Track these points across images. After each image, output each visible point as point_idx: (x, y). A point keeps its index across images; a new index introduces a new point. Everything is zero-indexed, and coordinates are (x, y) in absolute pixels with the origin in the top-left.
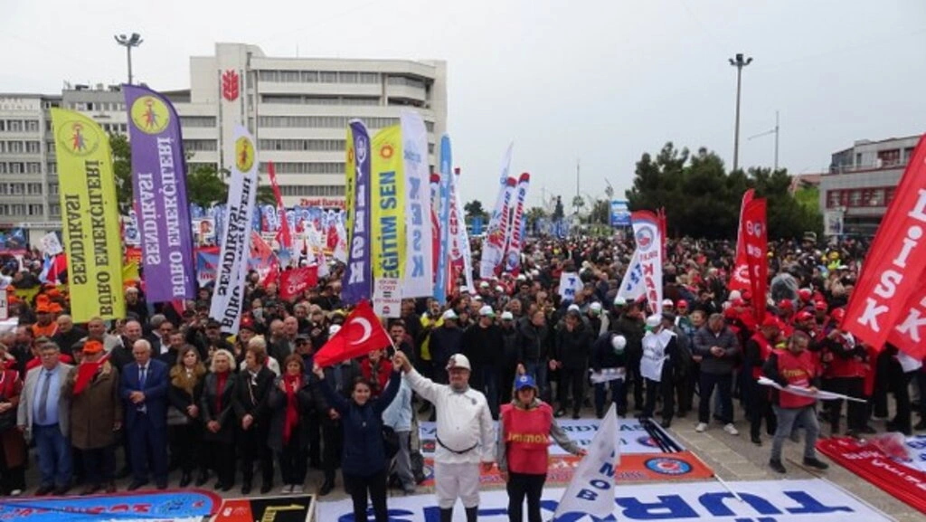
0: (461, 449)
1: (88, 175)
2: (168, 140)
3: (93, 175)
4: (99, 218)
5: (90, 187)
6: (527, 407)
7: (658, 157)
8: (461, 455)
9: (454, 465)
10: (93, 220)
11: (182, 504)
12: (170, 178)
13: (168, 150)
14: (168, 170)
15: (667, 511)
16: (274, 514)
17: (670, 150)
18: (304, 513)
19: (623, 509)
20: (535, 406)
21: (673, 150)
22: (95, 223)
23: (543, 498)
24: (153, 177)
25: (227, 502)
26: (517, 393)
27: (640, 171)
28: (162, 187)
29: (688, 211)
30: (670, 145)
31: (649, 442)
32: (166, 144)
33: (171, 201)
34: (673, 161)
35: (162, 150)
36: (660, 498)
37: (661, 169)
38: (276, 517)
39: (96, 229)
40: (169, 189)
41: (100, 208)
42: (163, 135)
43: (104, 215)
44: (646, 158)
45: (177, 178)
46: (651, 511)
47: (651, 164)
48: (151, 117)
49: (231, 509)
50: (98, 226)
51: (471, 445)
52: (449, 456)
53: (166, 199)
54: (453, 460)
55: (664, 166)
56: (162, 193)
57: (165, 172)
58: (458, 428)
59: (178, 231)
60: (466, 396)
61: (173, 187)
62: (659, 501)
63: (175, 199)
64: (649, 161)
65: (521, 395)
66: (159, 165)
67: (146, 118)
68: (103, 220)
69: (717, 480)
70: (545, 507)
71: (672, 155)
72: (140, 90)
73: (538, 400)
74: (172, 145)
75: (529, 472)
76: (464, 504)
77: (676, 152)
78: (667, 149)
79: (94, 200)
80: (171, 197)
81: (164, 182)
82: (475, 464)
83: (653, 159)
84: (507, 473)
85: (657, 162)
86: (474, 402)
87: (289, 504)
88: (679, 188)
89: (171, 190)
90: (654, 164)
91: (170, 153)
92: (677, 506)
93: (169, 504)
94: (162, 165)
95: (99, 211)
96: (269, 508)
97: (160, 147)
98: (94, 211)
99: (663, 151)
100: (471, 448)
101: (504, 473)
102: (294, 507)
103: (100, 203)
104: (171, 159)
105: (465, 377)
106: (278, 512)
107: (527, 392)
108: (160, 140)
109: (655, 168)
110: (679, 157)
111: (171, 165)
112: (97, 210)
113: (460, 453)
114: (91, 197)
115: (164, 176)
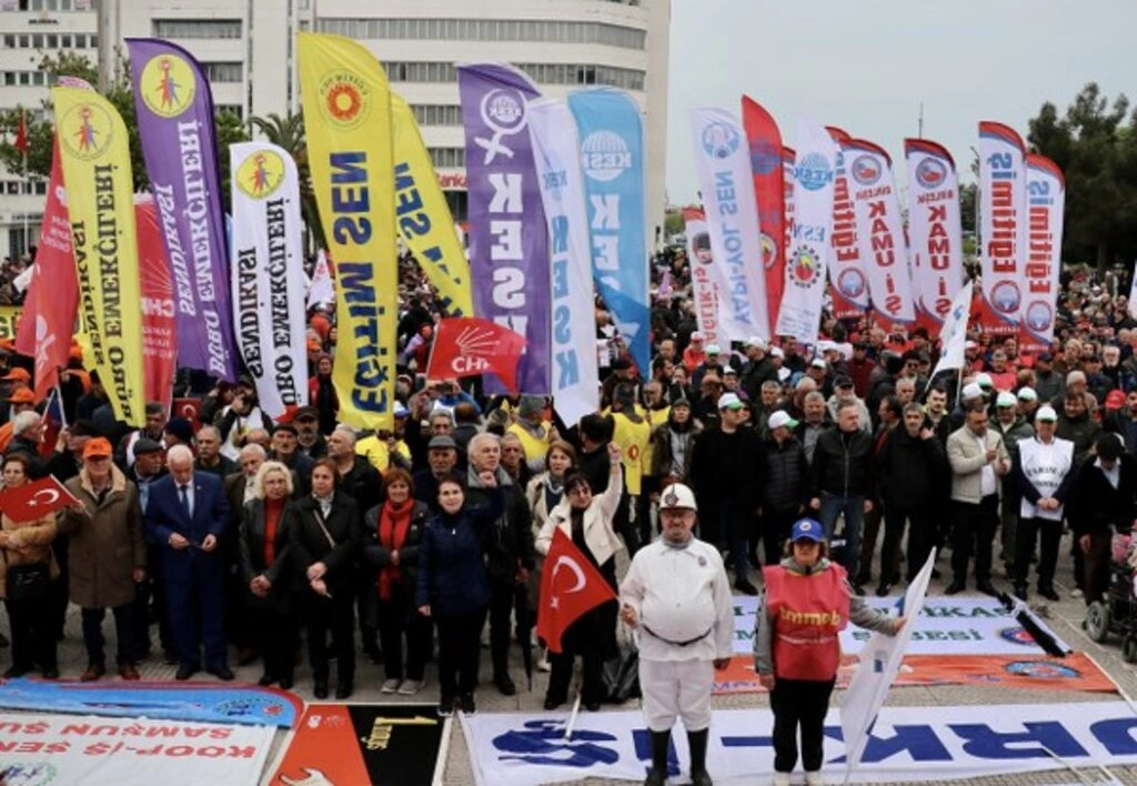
0: (682, 639)
1: (99, 189)
2: (193, 125)
3: (105, 188)
4: (110, 258)
5: (100, 207)
6: (808, 571)
7: (1070, 110)
8: (682, 649)
9: (674, 663)
10: (102, 262)
11: (247, 706)
12: (198, 189)
13: (193, 142)
14: (195, 176)
15: (1036, 745)
16: (389, 729)
17: (1092, 98)
18: (439, 728)
19: (965, 741)
20: (820, 569)
21: (1099, 99)
22: (105, 267)
23: (829, 721)
24: (174, 190)
25: (311, 706)
26: (791, 547)
27: (1036, 137)
28: (186, 206)
29: (1122, 215)
30: (1093, 89)
31: (1018, 636)
32: (188, 133)
33: (198, 228)
34: (1097, 119)
35: (186, 143)
36: (1026, 725)
37: (1076, 134)
38: (392, 733)
39: (106, 276)
40: (197, 208)
41: (114, 241)
42: (185, 118)
43: (117, 253)
44: (1048, 111)
45: (207, 187)
46: (1009, 745)
47: (1056, 123)
48: (168, 89)
49: (319, 718)
50: (109, 271)
51: (702, 633)
52: (666, 651)
53: (193, 226)
54: (674, 655)
55: (1081, 127)
56: (187, 215)
57: (190, 180)
58: (678, 605)
59: (210, 277)
60: (689, 554)
61: (202, 203)
62: (1025, 730)
63: (205, 223)
64: (1054, 118)
65: (797, 550)
66: (181, 167)
67: (162, 91)
68: (116, 261)
69: (1123, 699)
70: (830, 736)
71: (1096, 109)
72: (155, 46)
73: (826, 562)
74: (200, 132)
75: (809, 677)
76: (686, 725)
77: (1104, 103)
78: (1087, 96)
79: (104, 229)
80: (198, 222)
81: (190, 197)
82: (707, 662)
83: (1062, 115)
84: (771, 676)
85: (1067, 120)
86: (702, 563)
87: (412, 717)
88: (1106, 172)
89: (199, 208)
90: (1063, 124)
91: (197, 147)
92: (1054, 739)
93: (227, 706)
94: (186, 168)
95: (111, 246)
96: (379, 720)
97: (183, 138)
98: (104, 246)
99: (1081, 99)
100: (701, 637)
101: (766, 677)
102: (419, 720)
103: (113, 233)
104: (198, 156)
105: (690, 521)
106: (395, 727)
107: (806, 548)
108: (182, 127)
109: (1063, 133)
110: (1109, 112)
111: (199, 167)
112: (108, 245)
113: (684, 644)
114: (101, 224)
115: (189, 186)
